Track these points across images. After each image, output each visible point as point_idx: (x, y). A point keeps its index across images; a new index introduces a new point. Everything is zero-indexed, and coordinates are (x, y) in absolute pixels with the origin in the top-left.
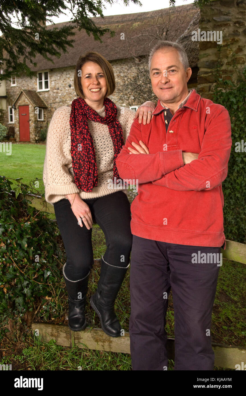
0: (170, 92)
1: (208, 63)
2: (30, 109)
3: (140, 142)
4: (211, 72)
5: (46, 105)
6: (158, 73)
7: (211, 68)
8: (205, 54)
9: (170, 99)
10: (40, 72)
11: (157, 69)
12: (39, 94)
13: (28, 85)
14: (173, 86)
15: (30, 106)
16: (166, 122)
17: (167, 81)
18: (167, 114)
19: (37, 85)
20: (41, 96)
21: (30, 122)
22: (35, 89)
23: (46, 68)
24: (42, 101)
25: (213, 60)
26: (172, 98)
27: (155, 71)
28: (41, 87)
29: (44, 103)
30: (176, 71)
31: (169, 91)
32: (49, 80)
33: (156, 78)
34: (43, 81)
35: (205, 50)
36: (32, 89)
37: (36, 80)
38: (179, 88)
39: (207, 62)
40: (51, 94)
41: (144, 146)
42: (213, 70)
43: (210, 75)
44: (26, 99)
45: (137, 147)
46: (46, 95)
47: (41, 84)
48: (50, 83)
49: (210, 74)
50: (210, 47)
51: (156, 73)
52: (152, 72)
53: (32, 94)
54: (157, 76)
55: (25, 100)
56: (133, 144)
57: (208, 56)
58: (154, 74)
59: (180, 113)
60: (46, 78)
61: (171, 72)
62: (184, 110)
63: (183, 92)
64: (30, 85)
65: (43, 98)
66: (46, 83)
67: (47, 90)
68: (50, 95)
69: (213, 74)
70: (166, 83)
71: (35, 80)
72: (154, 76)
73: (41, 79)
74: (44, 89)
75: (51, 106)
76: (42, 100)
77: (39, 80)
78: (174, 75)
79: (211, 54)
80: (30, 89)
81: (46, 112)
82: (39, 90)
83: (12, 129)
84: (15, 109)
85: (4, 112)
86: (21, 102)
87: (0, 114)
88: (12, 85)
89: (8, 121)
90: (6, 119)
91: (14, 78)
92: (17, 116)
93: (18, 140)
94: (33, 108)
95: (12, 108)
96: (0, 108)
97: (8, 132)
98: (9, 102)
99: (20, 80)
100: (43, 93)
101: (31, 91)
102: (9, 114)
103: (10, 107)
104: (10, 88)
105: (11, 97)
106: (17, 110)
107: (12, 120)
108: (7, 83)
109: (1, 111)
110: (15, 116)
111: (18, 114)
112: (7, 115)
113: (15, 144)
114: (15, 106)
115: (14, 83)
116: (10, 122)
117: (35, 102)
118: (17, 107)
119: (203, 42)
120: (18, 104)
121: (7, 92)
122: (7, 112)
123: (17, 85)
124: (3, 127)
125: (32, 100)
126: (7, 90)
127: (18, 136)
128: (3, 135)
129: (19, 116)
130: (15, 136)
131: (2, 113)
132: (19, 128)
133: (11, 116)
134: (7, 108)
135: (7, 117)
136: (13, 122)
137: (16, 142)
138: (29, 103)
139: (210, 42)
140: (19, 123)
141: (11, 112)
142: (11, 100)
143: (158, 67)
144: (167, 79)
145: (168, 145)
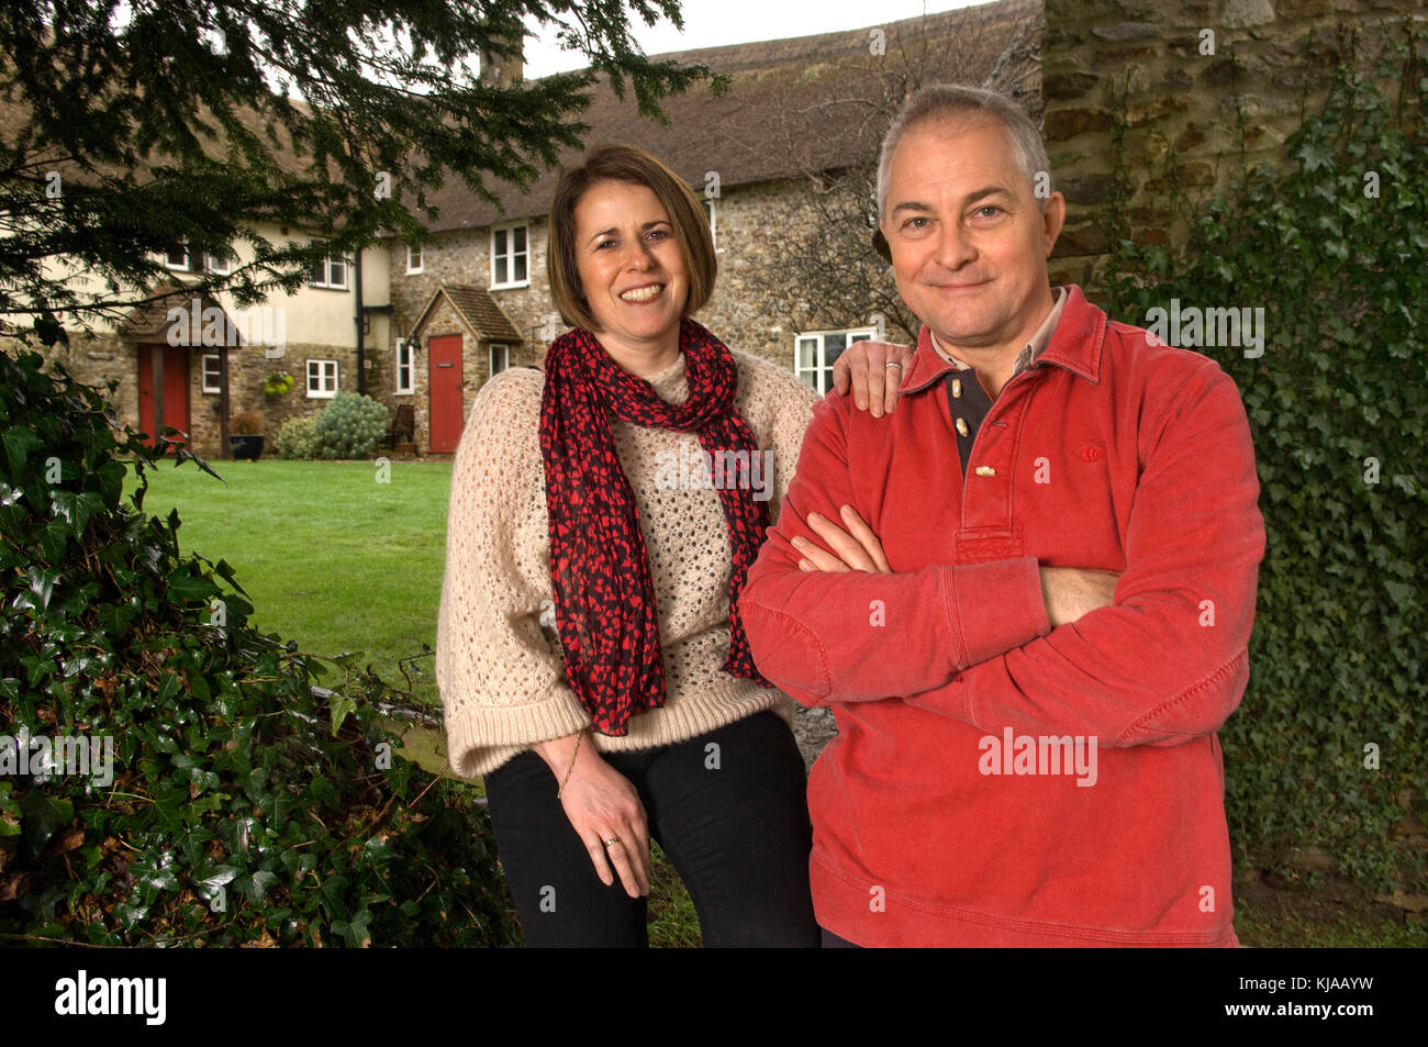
0: (978, 301)
1: (1077, 187)
2: (465, 347)
3: (846, 513)
4: (1091, 216)
5: (519, 332)
6: (921, 222)
7: (1091, 204)
8: (1068, 155)
9: (979, 332)
10: (499, 228)
11: (917, 206)
12: (494, 299)
13: (461, 271)
14: (992, 275)
15: (467, 337)
16: (961, 427)
17: (967, 255)
18: (962, 390)
19: (489, 268)
20: (501, 305)
21: (465, 390)
22: (485, 281)
23: (518, 215)
24: (507, 322)
25: (1097, 175)
26: (988, 325)
27: (913, 214)
28: (502, 276)
29: (511, 329)
30: (1002, 210)
31: (974, 297)
32: (528, 253)
33: (914, 240)
34: (511, 256)
35: (1067, 138)
36: (474, 282)
37: (487, 253)
38: (1018, 284)
39: (1075, 181)
40: (536, 298)
41: (860, 532)
42: (1098, 209)
43: (1088, 228)
44: (454, 316)
45: (834, 538)
46: (520, 301)
47: (502, 264)
48: (533, 262)
49: (1089, 223)
50: (1085, 130)
51: (916, 220)
52: (894, 218)
53: (474, 299)
54: (919, 232)
55: (450, 318)
56: (814, 520)
57: (1075, 161)
58: (906, 225)
59: (1024, 388)
60: (520, 246)
61: (980, 214)
62: (1039, 375)
63: (1031, 302)
64: (468, 271)
65: (510, 311)
66: (520, 263)
67: (522, 284)
68: (532, 299)
69: (1096, 222)
70: (962, 265)
71: (482, 255)
72: (907, 232)
73: (502, 249)
74: (512, 282)
75: (534, 335)
76: (507, 316)
77: (498, 253)
78: (994, 227)
79: (1087, 154)
80: (466, 282)
81: (518, 357)
82: (495, 286)
83: (405, 414)
84: (418, 347)
85: (380, 357)
86: (436, 326)
87: (368, 364)
88: (411, 271)
89: (393, 388)
90: (386, 380)
91: (416, 250)
92: (424, 372)
93: (424, 448)
94: (475, 343)
95: (408, 343)
96: (368, 344)
97: (395, 424)
98: (398, 326)
99: (436, 255)
100: (509, 296)
101: (471, 289)
102: (399, 365)
103: (400, 341)
104: (402, 281)
105: (406, 309)
106: (425, 351)
107: (406, 384)
108: (392, 264)
109: (373, 354)
110: (418, 371)
111: (425, 365)
112: (393, 368)
113: (413, 464)
114: (417, 337)
115: (416, 263)
116: (401, 391)
117: (481, 326)
118: (422, 343)
119: (1057, 113)
120: (428, 332)
121: (392, 295)
122: (393, 358)
123: (421, 270)
124: (378, 407)
125: (471, 317)
126: (392, 286)
127: (427, 436)
128: (375, 433)
129: (430, 369)
130: (417, 437)
131: (374, 359)
132: (430, 409)
133: (405, 372)
134: (392, 344)
135: (392, 375)
136: (411, 391)
137: (418, 455)
138: (462, 327)
139: (1085, 113)
140: (429, 393)
141: (405, 359)
142: (406, 320)
143: (925, 195)
144: (966, 246)
145: (973, 530)
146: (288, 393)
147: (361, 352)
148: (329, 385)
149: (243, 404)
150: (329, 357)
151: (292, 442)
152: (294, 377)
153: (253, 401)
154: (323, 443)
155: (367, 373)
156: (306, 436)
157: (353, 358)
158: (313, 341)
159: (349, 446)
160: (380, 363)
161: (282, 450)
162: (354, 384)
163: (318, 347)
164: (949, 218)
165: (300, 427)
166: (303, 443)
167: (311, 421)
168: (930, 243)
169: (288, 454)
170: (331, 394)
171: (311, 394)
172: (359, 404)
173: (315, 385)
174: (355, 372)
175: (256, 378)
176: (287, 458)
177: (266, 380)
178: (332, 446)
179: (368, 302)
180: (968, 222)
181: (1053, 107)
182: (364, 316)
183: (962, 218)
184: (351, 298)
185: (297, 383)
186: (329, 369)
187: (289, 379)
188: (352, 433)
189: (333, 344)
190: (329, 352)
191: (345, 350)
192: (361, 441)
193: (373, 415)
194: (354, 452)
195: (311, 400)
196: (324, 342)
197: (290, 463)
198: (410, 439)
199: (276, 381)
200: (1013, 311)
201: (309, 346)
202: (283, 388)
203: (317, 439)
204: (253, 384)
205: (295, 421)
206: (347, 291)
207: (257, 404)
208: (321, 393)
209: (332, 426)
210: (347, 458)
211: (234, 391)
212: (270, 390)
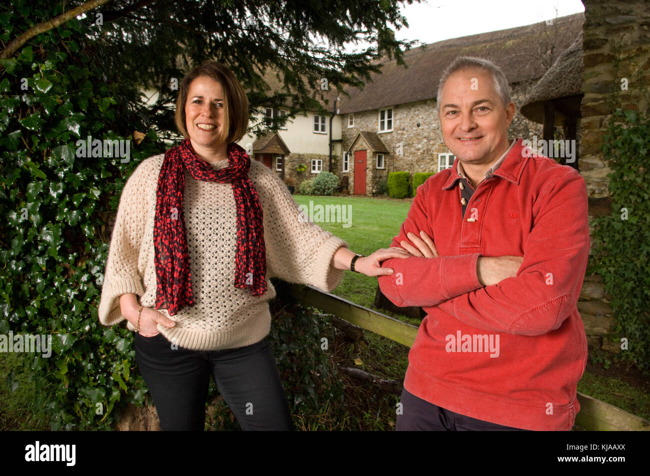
0: (478, 146)
1: (597, 86)
2: (368, 155)
3: (422, 234)
4: (603, 99)
5: (388, 149)
6: (454, 112)
7: (604, 93)
8: (594, 73)
10: (382, 110)
11: (453, 106)
12: (379, 137)
13: (367, 126)
14: (484, 134)
15: (368, 151)
16: (463, 202)
17: (473, 126)
18: (464, 186)
19: (378, 125)
20: (382, 139)
21: (367, 171)
22: (375, 129)
23: (390, 104)
24: (384, 145)
25: (606, 81)
26: (481, 155)
27: (451, 109)
28: (382, 128)
29: (385, 148)
30: (488, 109)
31: (476, 144)
32: (393, 119)
33: (451, 119)
34: (386, 120)
35: (594, 66)
36: (372, 130)
37: (377, 119)
38: (494, 138)
39: (596, 84)
40: (395, 136)
41: (428, 241)
42: (607, 95)
43: (602, 103)
44: (364, 143)
45: (417, 242)
46: (389, 137)
47: (383, 123)
48: (395, 122)
49: (602, 101)
50: (602, 62)
51: (452, 111)
52: (443, 110)
53: (371, 137)
54: (454, 116)
55: (363, 144)
56: (410, 235)
57: (597, 75)
58: (448, 113)
59: (486, 187)
60: (390, 116)
61: (479, 110)
62: (494, 181)
64: (370, 126)
65: (385, 141)
66: (390, 122)
67: (390, 131)
68: (393, 137)
69: (606, 102)
70: (471, 130)
71: (375, 120)
72: (448, 116)
73: (383, 118)
74: (386, 130)
75: (394, 150)
76: (384, 143)
77: (381, 119)
78: (485, 115)
79: (602, 72)
80: (369, 130)
81: (388, 158)
82: (380, 132)
83: (346, 179)
84: (351, 155)
85: (338, 158)
86: (357, 147)
87: (333, 161)
88: (349, 126)
89: (342, 170)
90: (339, 167)
91: (351, 118)
92: (353, 164)
93: (352, 192)
94: (372, 154)
95: (347, 153)
96: (333, 154)
97: (342, 183)
98: (344, 147)
99: (359, 120)
100: (385, 135)
101: (371, 133)
102: (344, 161)
103: (345, 153)
104: (346, 130)
105: (347, 140)
106: (353, 156)
107: (346, 169)
108: (343, 124)
109: (335, 157)
110: (351, 164)
111: (353, 161)
112: (342, 163)
113: (346, 198)
114: (351, 151)
115: (351, 123)
116: (344, 171)
117: (374, 147)
118: (352, 153)
119: (590, 55)
120: (355, 149)
121: (343, 135)
122: (342, 159)
123: (355, 126)
124: (335, 177)
125: (371, 143)
126: (343, 132)
127: (353, 188)
128: (333, 186)
129: (355, 163)
130: (349, 188)
131: (335, 159)
132: (354, 178)
133: (346, 164)
134: (342, 154)
135: (341, 165)
136: (347, 171)
137: (349, 195)
138: (367, 147)
139: (602, 55)
140: (354, 172)
141: (346, 159)
142: (347, 145)
143: (456, 102)
144: (472, 122)
145: (465, 244)
146: (305, 171)
147: (331, 157)
148: (319, 168)
149: (290, 175)
150: (319, 158)
151: (305, 189)
152: (307, 165)
153: (293, 174)
154: (315, 189)
155: (333, 164)
156: (310, 187)
157: (328, 159)
158: (314, 153)
159: (324, 191)
160: (337, 161)
161: (302, 192)
162: (328, 168)
163: (315, 155)
164: (465, 111)
165: (308, 183)
166: (308, 189)
167: (312, 182)
168: (458, 120)
169: (303, 193)
170: (319, 172)
171: (313, 172)
172: (328, 175)
173: (314, 168)
174: (329, 164)
175: (294, 166)
176: (303, 195)
177: (297, 167)
178: (318, 190)
179: (334, 138)
180: (474, 113)
181: (589, 53)
182: (332, 143)
183: (471, 111)
184: (328, 137)
185: (308, 167)
186: (319, 163)
187: (305, 166)
188: (325, 186)
189: (321, 154)
190: (319, 157)
191: (325, 156)
192: (329, 189)
193: (333, 180)
194: (326, 193)
195: (313, 174)
196: (318, 153)
197: (304, 197)
198: (347, 189)
199: (301, 167)
200: (492, 150)
201: (312, 154)
202: (303, 169)
203: (313, 188)
204: (293, 168)
205: (306, 181)
206: (326, 134)
207: (294, 175)
208: (316, 171)
209: (318, 183)
210: (323, 195)
211: (286, 170)
212: (299, 170)
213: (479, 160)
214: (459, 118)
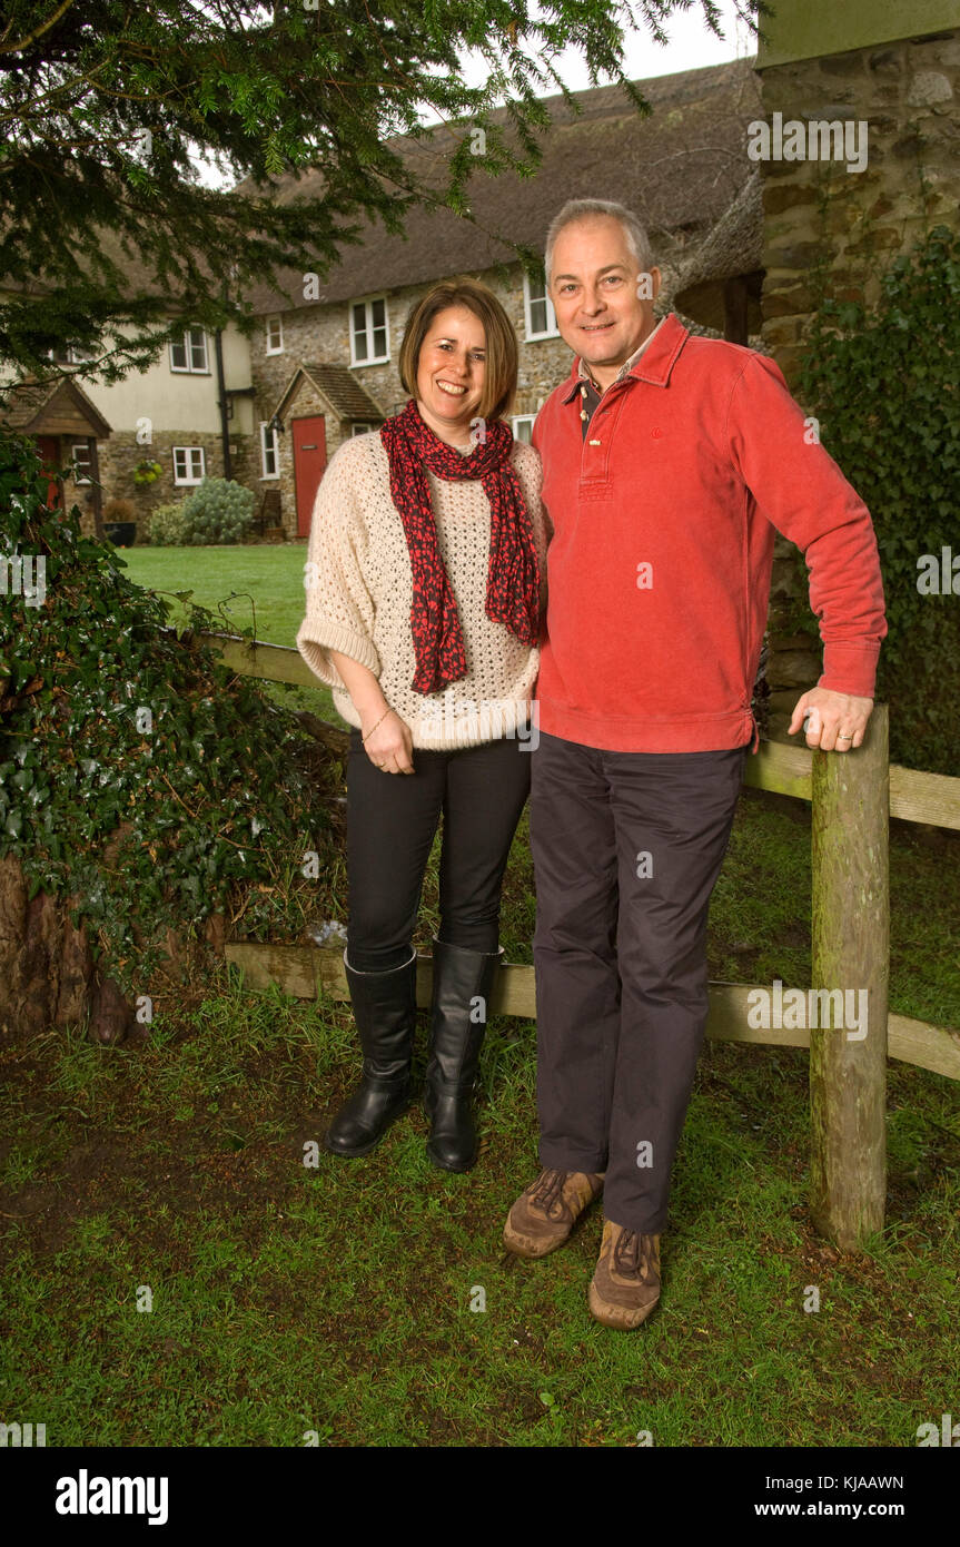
2: (328, 428)
5: (381, 411)
6: (572, 288)
10: (357, 303)
11: (569, 277)
12: (355, 378)
13: (321, 350)
14: (616, 319)
15: (329, 418)
16: (583, 416)
17: (600, 307)
18: (587, 393)
19: (348, 345)
20: (362, 383)
22: (345, 358)
23: (376, 288)
24: (368, 400)
27: (567, 282)
28: (362, 354)
29: (373, 407)
30: (620, 279)
31: (607, 335)
32: (387, 327)
33: (568, 299)
34: (370, 330)
36: (334, 360)
37: (346, 329)
38: (632, 324)
44: (315, 396)
46: (381, 378)
47: (361, 340)
48: (392, 336)
51: (569, 286)
52: (555, 285)
53: (334, 378)
54: (571, 294)
55: (312, 399)
58: (563, 290)
59: (617, 393)
60: (379, 321)
61: (608, 282)
64: (328, 349)
65: (371, 389)
66: (380, 336)
67: (382, 360)
70: (597, 313)
71: (341, 331)
72: (563, 294)
73: (360, 325)
74: (372, 358)
76: (369, 395)
77: (357, 329)
78: (616, 290)
80: (327, 360)
82: (355, 364)
83: (272, 498)
84: (282, 430)
85: (245, 442)
86: (298, 408)
87: (233, 450)
88: (272, 352)
89: (259, 473)
90: (253, 465)
91: (275, 329)
92: (289, 455)
93: (292, 533)
94: (338, 423)
95: (271, 427)
96: (232, 430)
97: (263, 509)
98: (261, 410)
99: (296, 334)
100: (370, 373)
101: (331, 368)
102: (264, 450)
103: (264, 425)
104: (263, 362)
105: (269, 391)
106: (288, 433)
107: (271, 469)
108: (253, 346)
109: (238, 439)
110: (283, 454)
111: (289, 448)
112: (259, 452)
113: (280, 546)
114: (280, 421)
115: (276, 343)
116: (267, 476)
117: (342, 405)
118: (285, 425)
120: (290, 414)
121: (254, 377)
122: (257, 443)
123: (284, 350)
124: (244, 492)
125: (332, 397)
126: (254, 368)
127: (293, 520)
128: (242, 517)
129: (294, 451)
130: (284, 521)
131: (240, 445)
132: (296, 492)
133: (271, 457)
134: (257, 428)
135: (257, 460)
136: (276, 476)
137: (286, 539)
138: (324, 407)
140: (294, 477)
141: (270, 444)
142: (269, 403)
143: (573, 271)
144: (599, 301)
145: (587, 478)
146: (156, 482)
147: (226, 437)
148: (196, 473)
149: (114, 494)
150: (195, 443)
151: (163, 529)
152: (163, 465)
153: (123, 490)
154: (193, 529)
155: (233, 457)
156: (177, 523)
157: (219, 443)
158: (179, 428)
159: (218, 531)
160: (245, 448)
161: (154, 538)
162: (221, 470)
163: (183, 434)
164: (589, 285)
165: (169, 515)
166: (173, 530)
167: (180, 508)
168: (578, 301)
169: (161, 541)
170: (198, 482)
171: (180, 482)
172: (225, 490)
173: (182, 473)
174: (221, 457)
175: (125, 467)
176: (159, 545)
177: (135, 470)
178: (202, 531)
179: (230, 385)
180: (600, 287)
182: (228, 400)
183: (596, 285)
184: (213, 382)
185: (165, 471)
186: (195, 456)
187: (157, 467)
188: (220, 518)
189: (198, 430)
190: (194, 439)
191: (210, 436)
192: (229, 526)
193: (239, 500)
194: (222, 537)
195: (180, 488)
196: (191, 429)
197: (161, 549)
198: (278, 524)
199: (144, 469)
200: (630, 343)
201: (174, 433)
202: (152, 476)
203: (187, 525)
204: (123, 474)
205: (164, 509)
206: (209, 375)
207: (127, 494)
208: (189, 480)
209: (200, 511)
210: (216, 543)
211: (104, 481)
212: (140, 479)
213: (613, 359)
214: (579, 298)
